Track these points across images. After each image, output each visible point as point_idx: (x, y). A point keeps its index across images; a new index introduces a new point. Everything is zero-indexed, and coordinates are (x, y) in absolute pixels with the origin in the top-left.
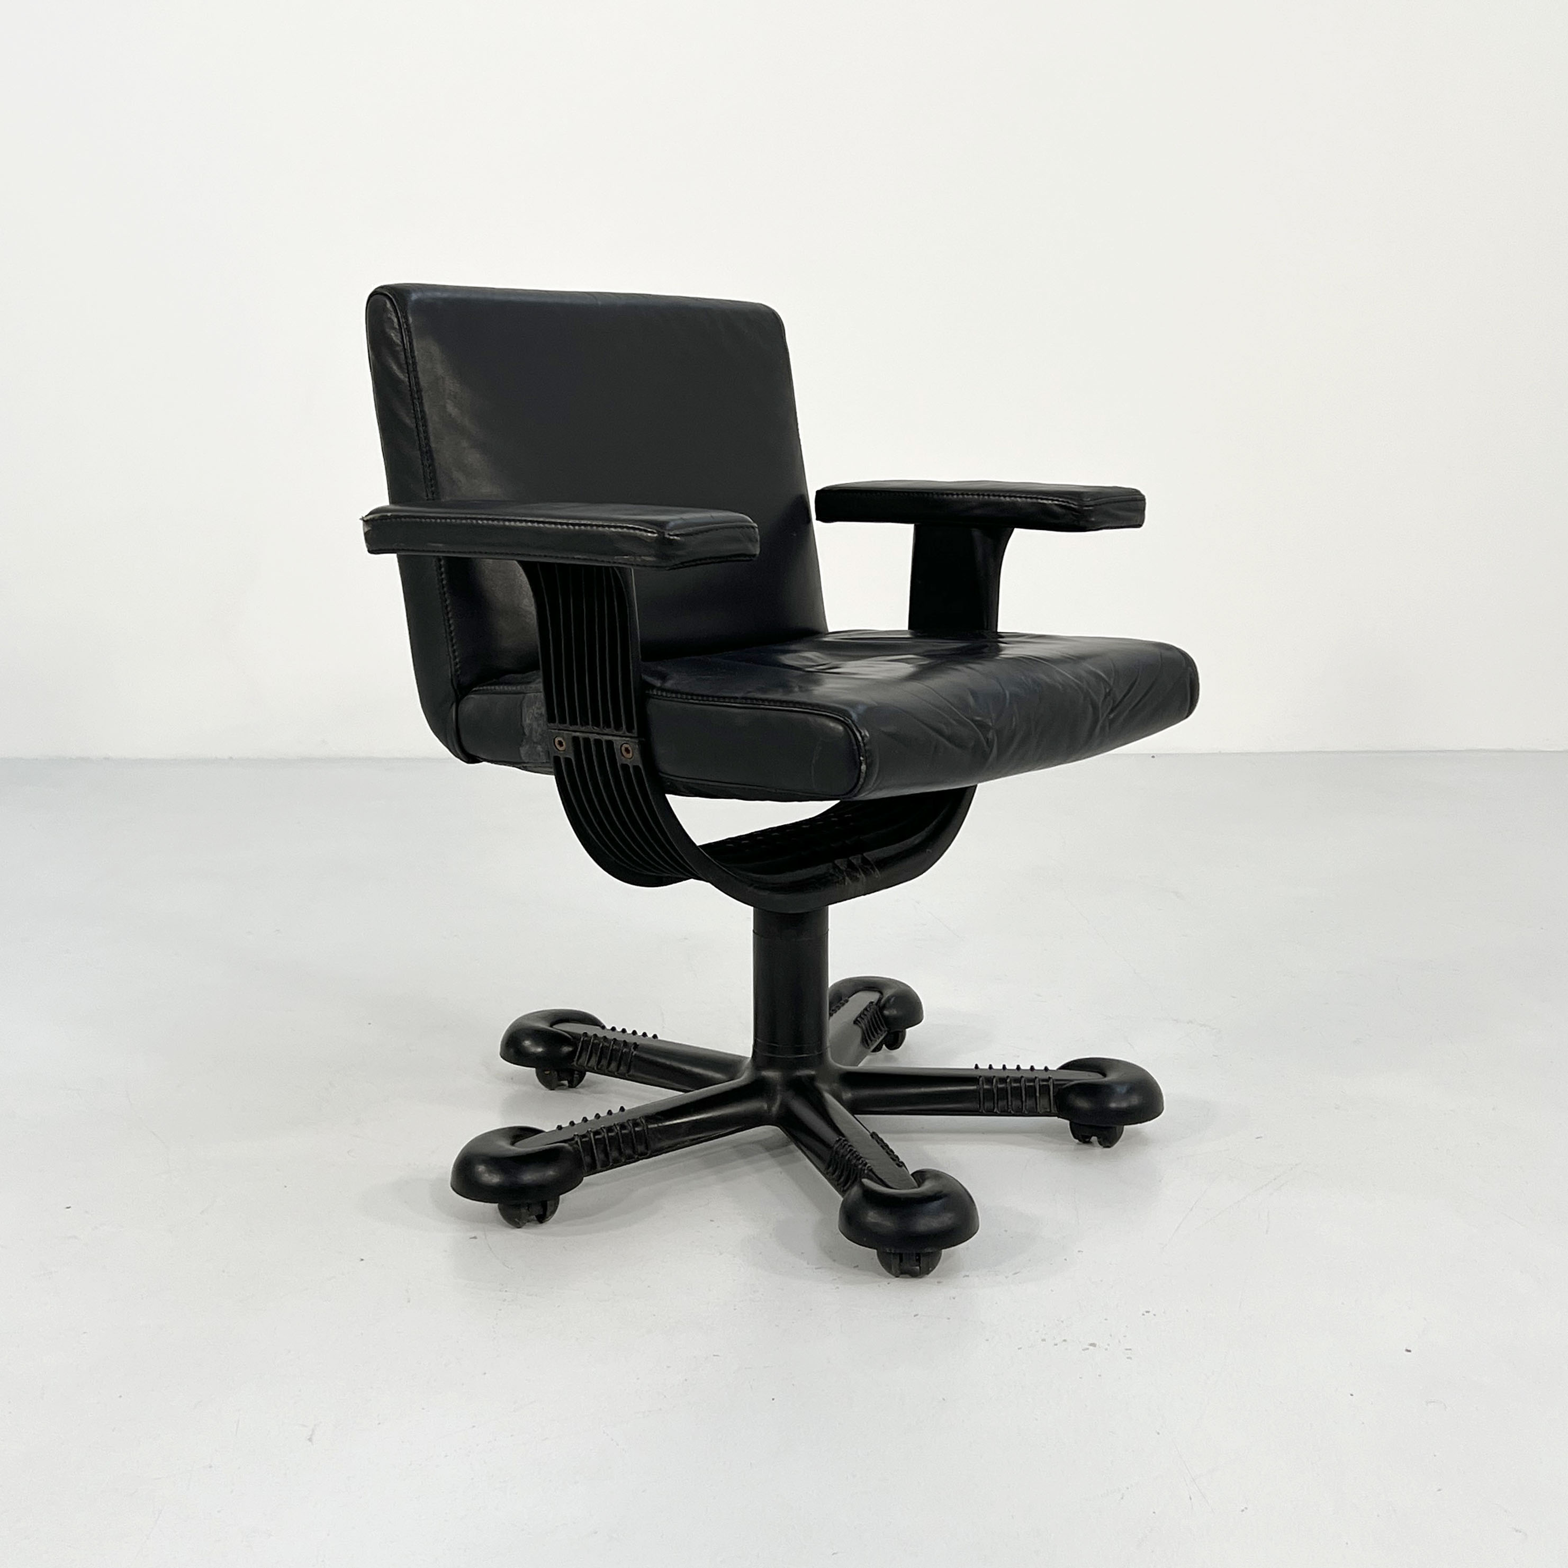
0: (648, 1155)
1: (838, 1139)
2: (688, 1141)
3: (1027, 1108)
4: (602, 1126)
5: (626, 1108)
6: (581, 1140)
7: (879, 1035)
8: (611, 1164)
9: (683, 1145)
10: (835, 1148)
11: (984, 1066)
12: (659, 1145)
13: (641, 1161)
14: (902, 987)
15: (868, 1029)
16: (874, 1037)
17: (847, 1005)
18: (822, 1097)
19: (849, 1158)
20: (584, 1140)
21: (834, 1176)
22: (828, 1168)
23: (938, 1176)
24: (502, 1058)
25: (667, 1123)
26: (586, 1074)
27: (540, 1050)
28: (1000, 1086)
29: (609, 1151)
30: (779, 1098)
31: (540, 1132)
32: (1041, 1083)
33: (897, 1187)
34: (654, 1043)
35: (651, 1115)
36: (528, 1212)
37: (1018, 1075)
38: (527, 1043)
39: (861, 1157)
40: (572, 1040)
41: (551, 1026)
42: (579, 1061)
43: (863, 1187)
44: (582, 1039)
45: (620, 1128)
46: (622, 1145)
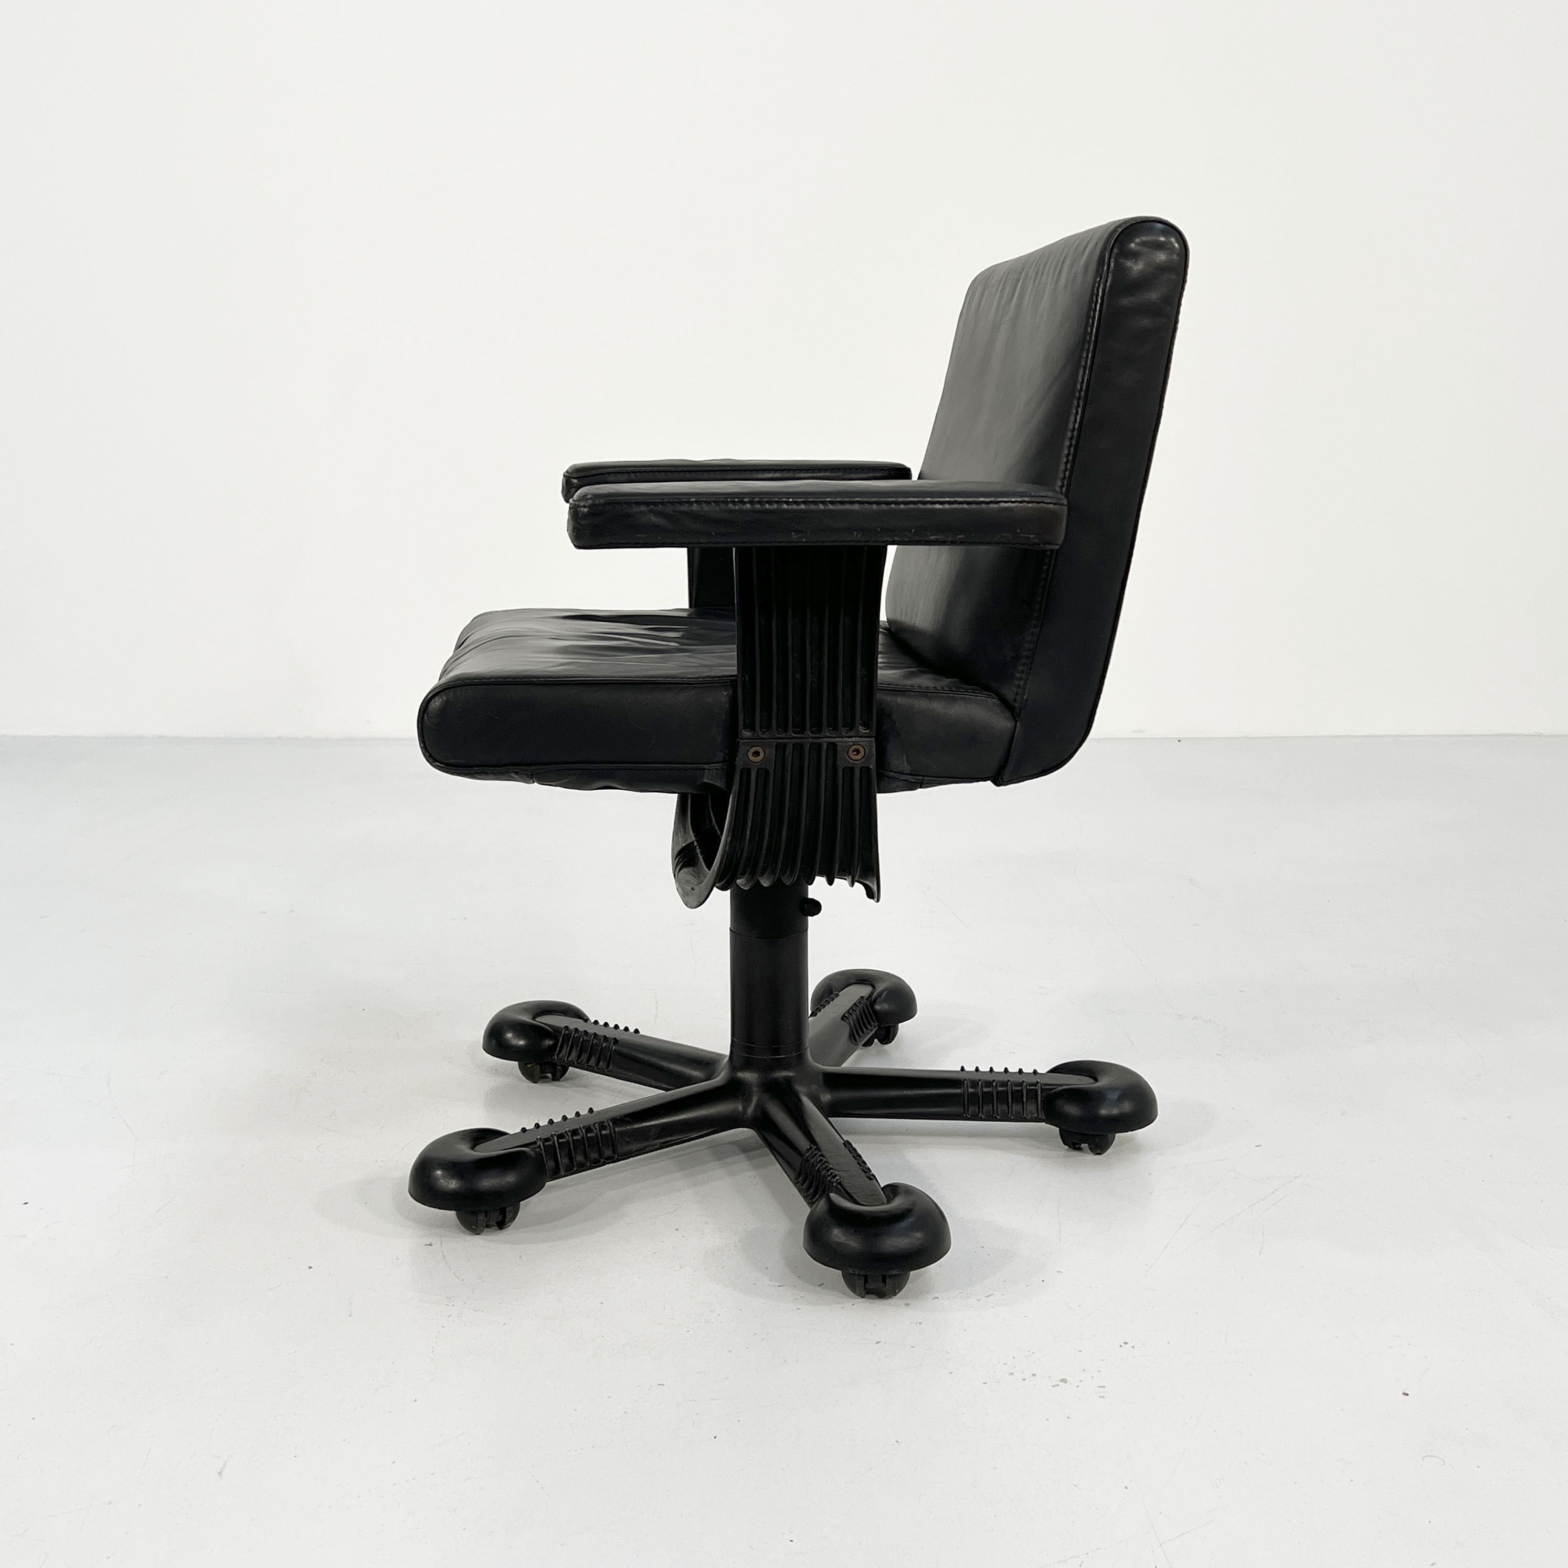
0: (615, 1159)
1: (808, 1148)
2: (659, 1144)
3: (1013, 1113)
4: (567, 1129)
5: (595, 1110)
6: (543, 1144)
7: (869, 1031)
8: (575, 1169)
9: (652, 1148)
10: (805, 1157)
11: (970, 1068)
12: (626, 1149)
13: (607, 1165)
14: (897, 981)
15: (857, 1026)
16: (864, 1033)
17: (836, 1000)
18: (800, 1100)
19: (819, 1168)
20: (546, 1144)
21: (803, 1187)
22: (798, 1179)
23: (909, 1191)
24: (484, 1050)
25: (636, 1126)
26: (568, 1068)
27: (522, 1043)
28: (985, 1090)
29: (573, 1155)
30: (755, 1099)
31: (504, 1134)
32: (1028, 1087)
33: (865, 1204)
34: (635, 1039)
35: (619, 1117)
36: (485, 1219)
37: (1005, 1078)
38: (509, 1035)
39: (831, 1169)
40: (554, 1033)
41: (534, 1019)
42: (561, 1055)
43: (829, 1200)
44: (563, 1032)
45: (585, 1132)
46: (587, 1149)
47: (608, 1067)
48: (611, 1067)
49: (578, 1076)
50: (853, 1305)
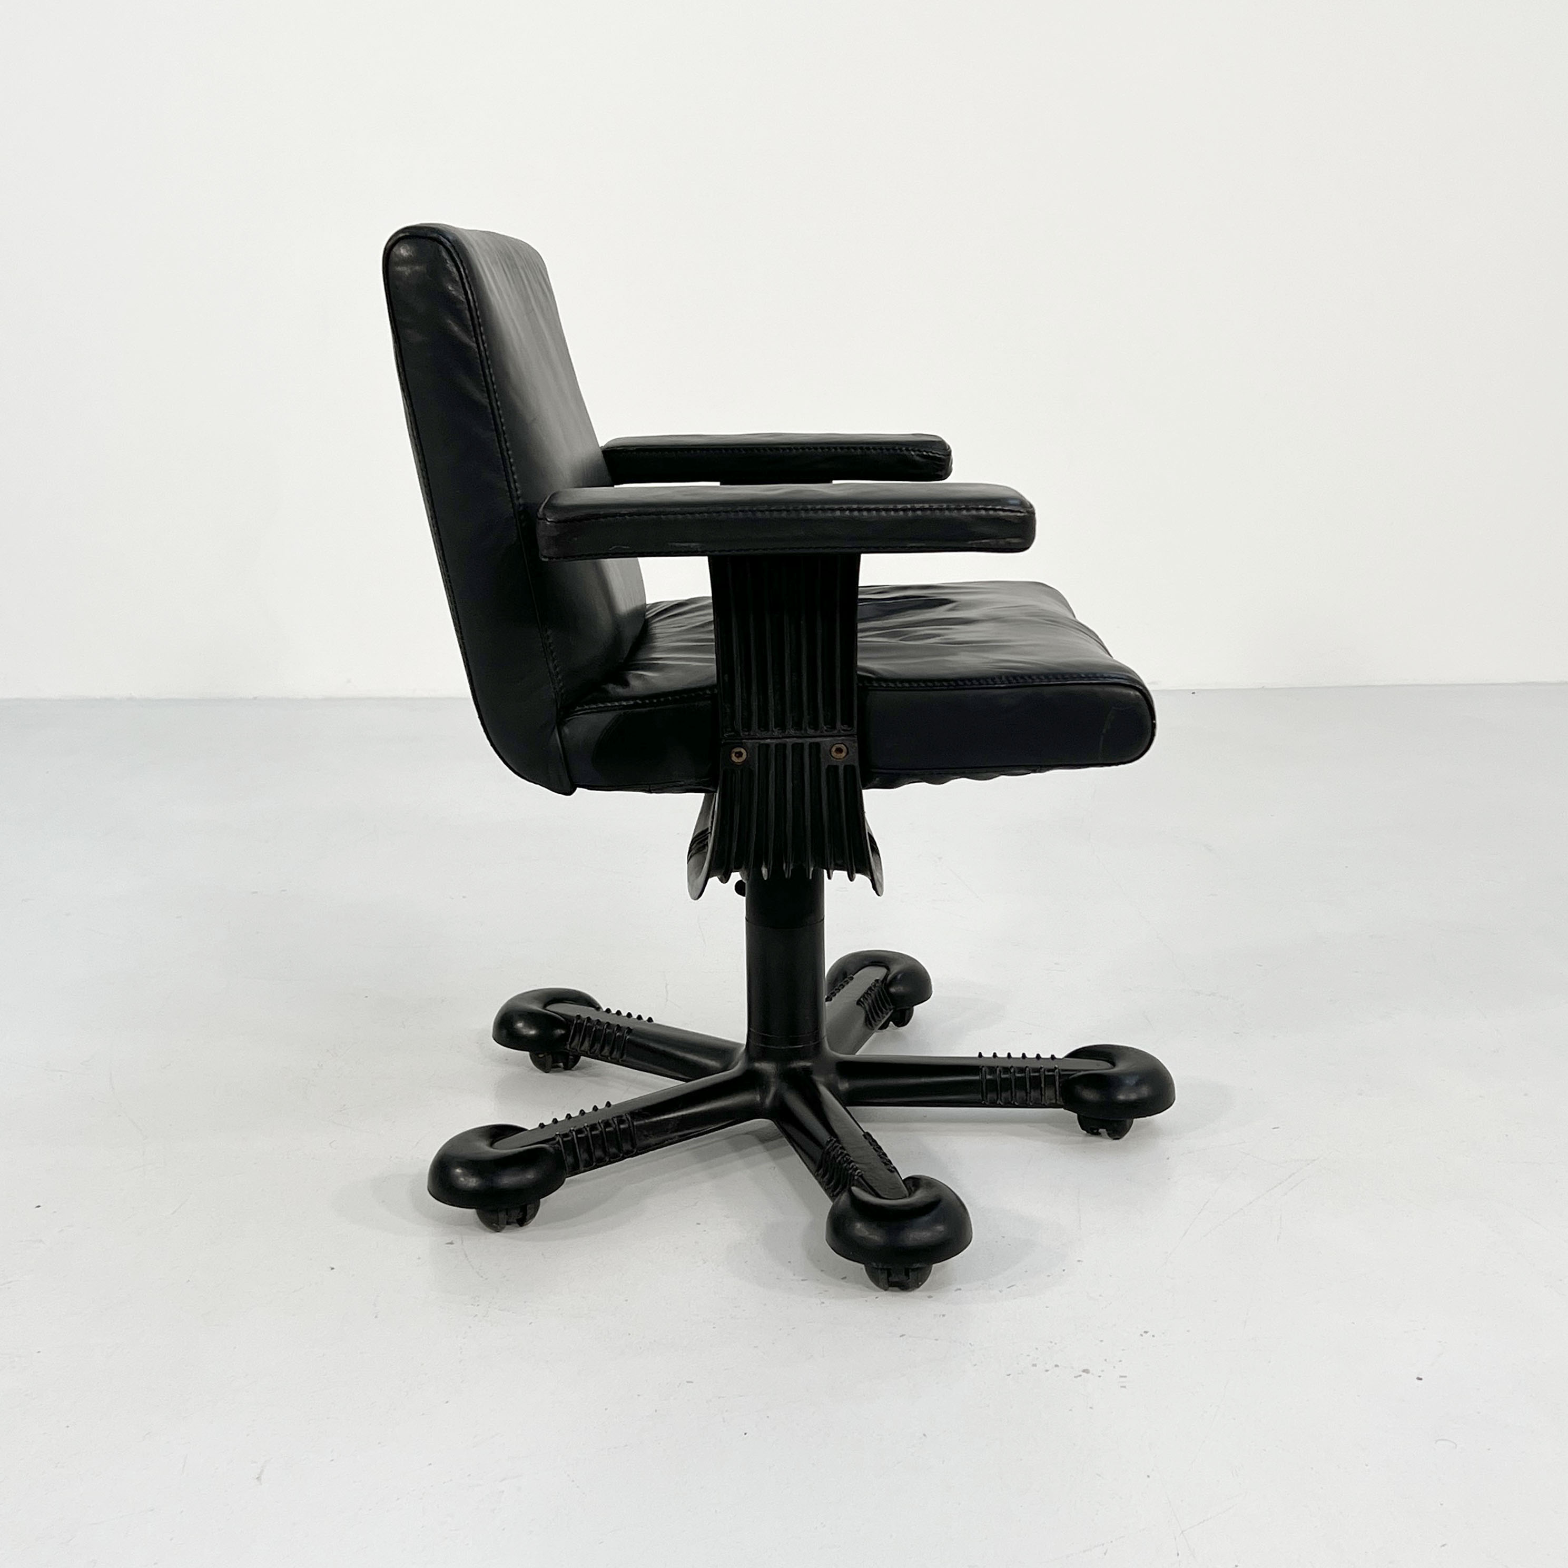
0: (634, 1153)
1: (829, 1140)
2: (677, 1137)
3: (1032, 1099)
4: (586, 1125)
5: (612, 1103)
6: (562, 1140)
7: (885, 1015)
8: (594, 1164)
9: (670, 1141)
10: (826, 1149)
12: (645, 1142)
13: (627, 1160)
14: (909, 962)
15: (872, 1009)
16: (879, 1016)
17: (851, 984)
18: (817, 1090)
19: (840, 1161)
20: (565, 1139)
21: (825, 1179)
22: (819, 1170)
23: (930, 1183)
24: (494, 1039)
25: (655, 1119)
26: (580, 1058)
28: (1003, 1076)
29: (593, 1150)
30: (772, 1091)
31: (522, 1130)
32: (1047, 1073)
33: (886, 1197)
34: (647, 1027)
35: (637, 1111)
36: (506, 1216)
37: (1022, 1064)
38: (520, 1025)
39: (852, 1161)
40: (566, 1022)
41: (545, 1007)
42: (573, 1044)
43: (851, 1194)
44: (575, 1022)
45: (604, 1126)
46: (606, 1144)
47: (622, 1057)
48: (625, 1057)
49: (590, 1065)
50: (877, 1298)
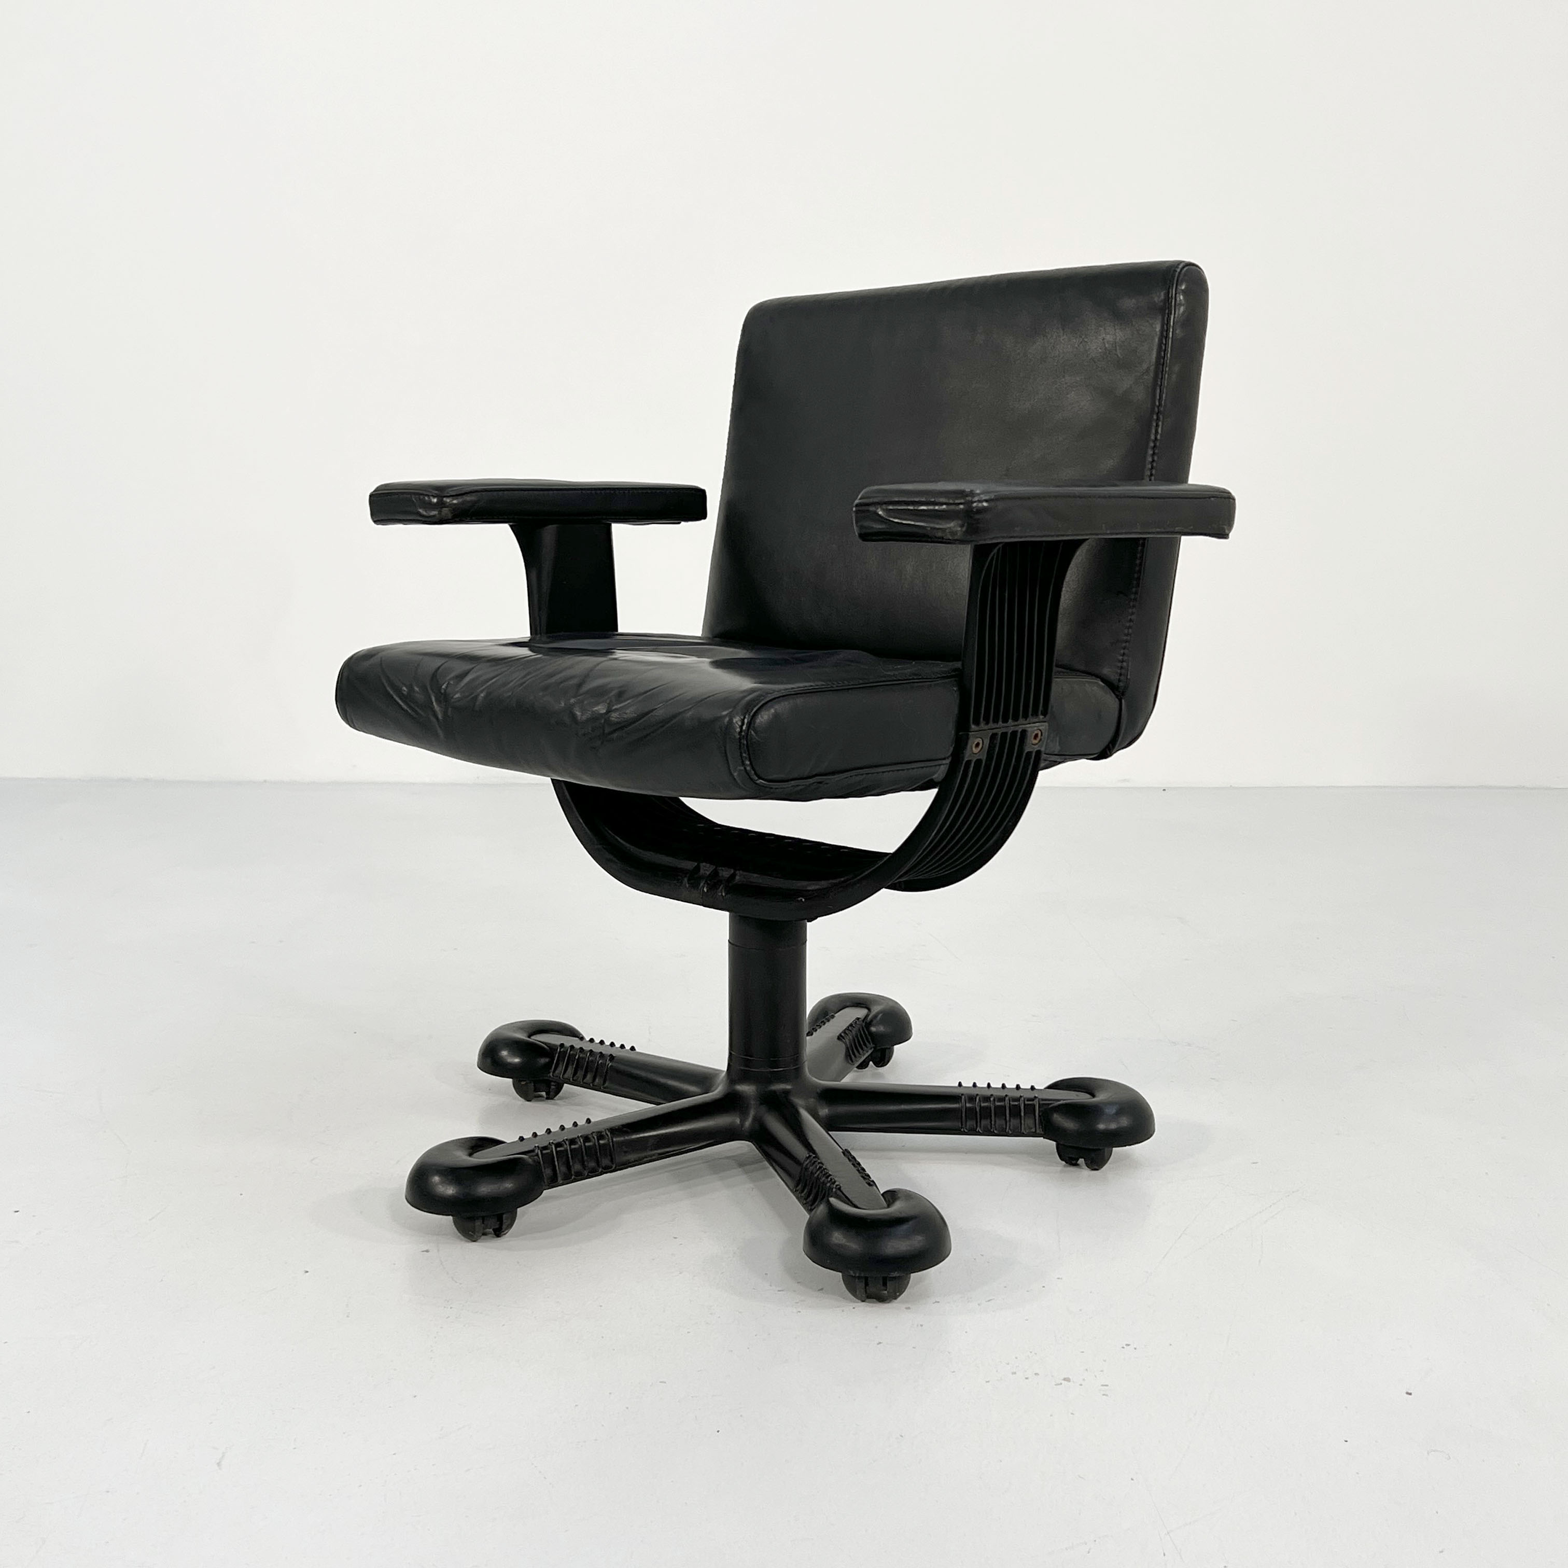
0: (613, 1168)
1: (808, 1155)
2: (657, 1155)
3: (1011, 1127)
4: (566, 1138)
5: (592, 1120)
6: (541, 1152)
7: (865, 1052)
8: (573, 1177)
9: (650, 1158)
10: (804, 1165)
11: (967, 1084)
12: (625, 1158)
13: (605, 1175)
14: (891, 1004)
15: (853, 1046)
16: (860, 1054)
17: (832, 1021)
18: (798, 1112)
19: (818, 1175)
20: (544, 1152)
21: (803, 1195)
22: (797, 1187)
23: (909, 1196)
24: (480, 1068)
25: (634, 1137)
26: (563, 1086)
27: (517, 1060)
28: (983, 1105)
29: (571, 1164)
30: (752, 1113)
31: (502, 1142)
32: (1026, 1103)
33: (864, 1208)
34: (632, 1055)
35: (617, 1128)
36: (482, 1225)
37: (1003, 1093)
38: (504, 1053)
39: (831, 1176)
40: (549, 1051)
41: (529, 1037)
42: (557, 1072)
43: (830, 1206)
45: (583, 1141)
46: (585, 1158)
47: (604, 1083)
48: (606, 1084)
49: (571, 1096)
